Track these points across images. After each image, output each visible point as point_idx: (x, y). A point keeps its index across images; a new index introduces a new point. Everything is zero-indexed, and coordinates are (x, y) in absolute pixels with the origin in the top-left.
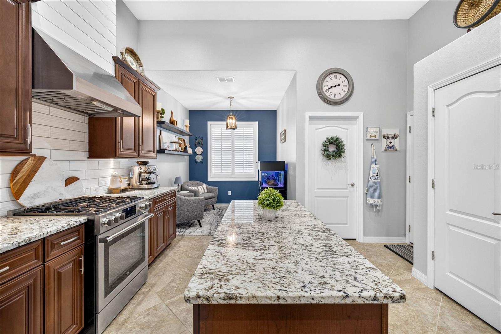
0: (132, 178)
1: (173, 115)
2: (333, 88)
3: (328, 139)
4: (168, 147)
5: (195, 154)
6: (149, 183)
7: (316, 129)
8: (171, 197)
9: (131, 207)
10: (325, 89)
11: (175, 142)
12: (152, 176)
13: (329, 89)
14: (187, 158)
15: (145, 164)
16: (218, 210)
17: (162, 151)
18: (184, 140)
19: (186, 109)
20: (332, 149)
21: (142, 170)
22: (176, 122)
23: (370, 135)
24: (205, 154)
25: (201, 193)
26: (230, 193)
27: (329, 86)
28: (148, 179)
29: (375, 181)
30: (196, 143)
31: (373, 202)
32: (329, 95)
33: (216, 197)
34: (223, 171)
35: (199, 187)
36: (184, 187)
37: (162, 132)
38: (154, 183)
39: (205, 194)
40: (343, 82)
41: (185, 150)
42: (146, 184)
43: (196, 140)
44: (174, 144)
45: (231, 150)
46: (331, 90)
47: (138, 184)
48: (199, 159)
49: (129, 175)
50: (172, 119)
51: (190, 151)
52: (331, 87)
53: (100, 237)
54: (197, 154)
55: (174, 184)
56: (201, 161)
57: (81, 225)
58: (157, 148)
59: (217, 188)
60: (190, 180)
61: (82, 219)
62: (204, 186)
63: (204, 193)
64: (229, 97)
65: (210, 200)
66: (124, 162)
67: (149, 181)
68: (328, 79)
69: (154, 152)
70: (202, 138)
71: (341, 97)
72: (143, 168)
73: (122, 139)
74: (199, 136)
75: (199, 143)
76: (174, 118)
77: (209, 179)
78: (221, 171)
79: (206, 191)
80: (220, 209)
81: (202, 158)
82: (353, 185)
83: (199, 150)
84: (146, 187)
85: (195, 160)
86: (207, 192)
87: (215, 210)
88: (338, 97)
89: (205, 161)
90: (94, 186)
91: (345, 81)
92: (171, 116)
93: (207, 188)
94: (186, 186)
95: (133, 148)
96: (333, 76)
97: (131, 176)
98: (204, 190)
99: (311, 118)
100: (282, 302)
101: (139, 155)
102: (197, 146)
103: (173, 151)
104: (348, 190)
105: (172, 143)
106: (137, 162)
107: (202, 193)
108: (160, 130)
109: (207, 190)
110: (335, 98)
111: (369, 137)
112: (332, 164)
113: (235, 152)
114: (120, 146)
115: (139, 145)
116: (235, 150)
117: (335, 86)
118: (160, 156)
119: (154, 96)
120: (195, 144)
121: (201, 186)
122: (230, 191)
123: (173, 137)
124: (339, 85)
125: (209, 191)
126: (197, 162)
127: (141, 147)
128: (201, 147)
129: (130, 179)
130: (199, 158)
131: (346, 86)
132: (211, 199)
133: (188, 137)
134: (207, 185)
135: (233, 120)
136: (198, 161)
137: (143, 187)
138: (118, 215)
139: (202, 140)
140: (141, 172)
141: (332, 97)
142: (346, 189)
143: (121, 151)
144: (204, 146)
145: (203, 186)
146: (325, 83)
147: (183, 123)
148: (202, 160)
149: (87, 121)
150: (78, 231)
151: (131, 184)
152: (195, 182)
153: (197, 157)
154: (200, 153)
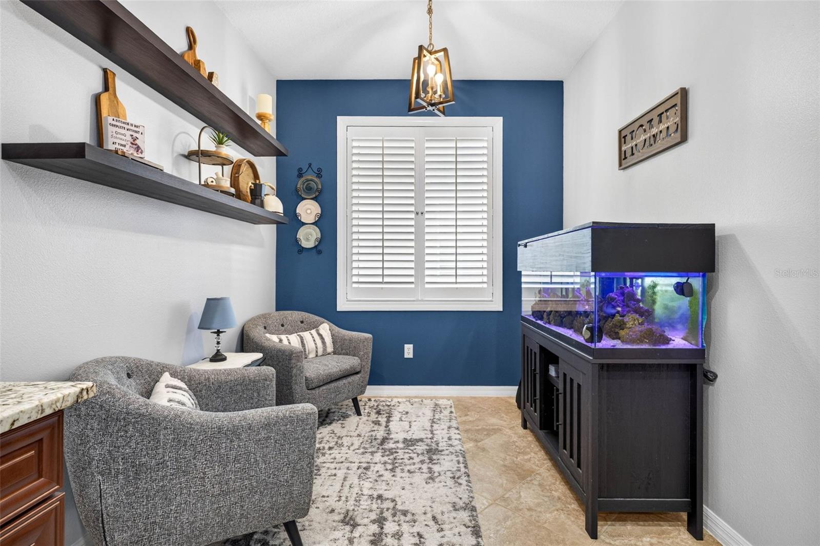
5: (294, 220)
16: (374, 416)
18: (252, 165)
19: (266, 71)
24: (327, 222)
25: (312, 355)
26: (409, 351)
30: (299, 186)
33: (368, 369)
34: (386, 280)
35: (306, 335)
39: (325, 360)
43: (300, 175)
45: (412, 209)
48: (308, 240)
51: (273, 204)
54: (304, 224)
55: (200, 328)
56: (316, 247)
59: (370, 336)
60: (276, 309)
62: (325, 328)
63: (323, 355)
65: (344, 381)
70: (320, 170)
74: (310, 165)
75: (309, 189)
77: (343, 305)
78: (380, 280)
79: (330, 349)
80: (378, 413)
81: (319, 236)
83: (308, 210)
85: (297, 241)
86: (334, 353)
87: (364, 418)
89: (327, 246)
93: (333, 335)
94: (259, 333)
98: (324, 342)
102: (303, 196)
107: (317, 356)
109: (334, 342)
113: (427, 216)
116: (427, 209)
120: (297, 190)
121: (314, 332)
122: (411, 346)
125: (341, 348)
126: (302, 250)
128: (315, 199)
130: (308, 237)
132: (350, 379)
134: (334, 327)
136: (305, 245)
139: (319, 175)
144: (326, 196)
145: (321, 332)
148: (320, 241)
152: (295, 316)
153: (302, 234)
154: (311, 219)
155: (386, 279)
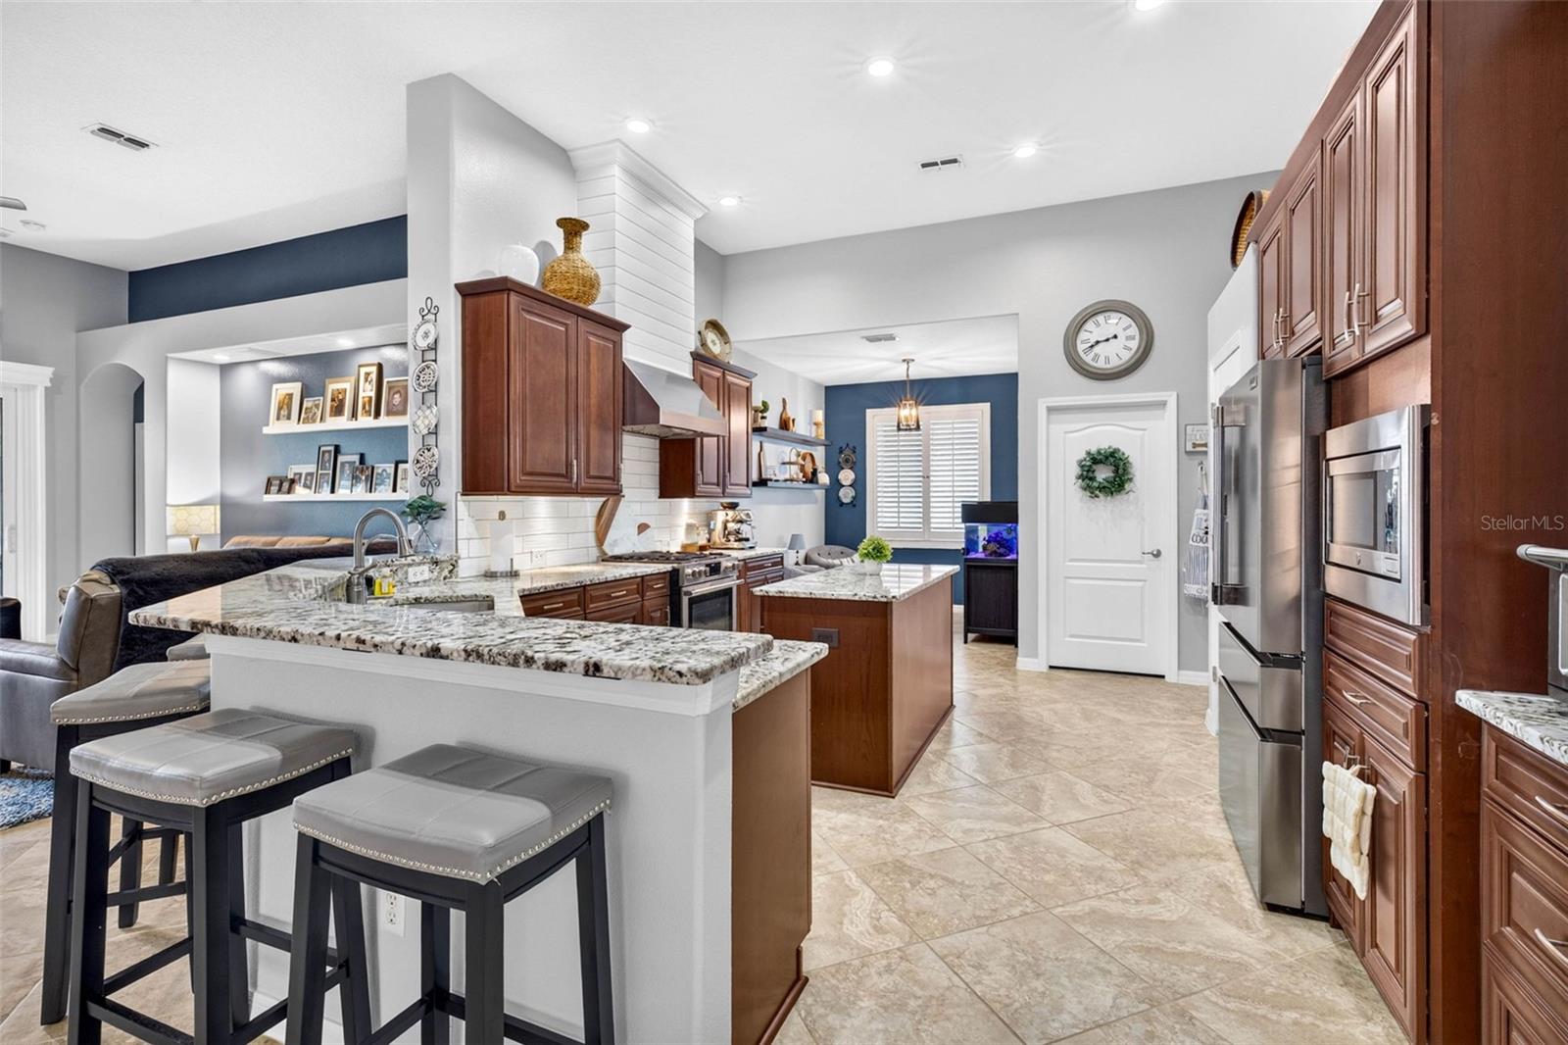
0: (714, 530)
1: (788, 407)
2: (1100, 345)
3: (1089, 453)
4: (775, 475)
5: (837, 484)
6: (740, 540)
7: (1066, 433)
8: (774, 564)
9: (716, 564)
10: (1081, 347)
11: (790, 463)
12: (744, 528)
13: (1092, 346)
14: (820, 494)
15: (733, 506)
17: (762, 482)
18: (811, 455)
19: (818, 385)
20: (1103, 474)
21: (729, 518)
22: (793, 420)
23: (1194, 444)
24: (859, 485)
27: (1093, 341)
28: (738, 532)
29: (1201, 544)
30: (841, 460)
31: (1195, 593)
32: (1093, 360)
36: (810, 559)
37: (765, 445)
38: (747, 540)
40: (1125, 329)
41: (812, 479)
42: (736, 541)
43: (841, 452)
44: (788, 466)
45: (921, 474)
46: (1097, 349)
47: (723, 540)
48: (846, 497)
49: (709, 525)
50: (784, 416)
51: (824, 478)
52: (1098, 342)
53: (684, 589)
54: (843, 486)
56: (852, 502)
57: (668, 572)
58: (755, 477)
60: (826, 544)
61: (668, 567)
64: (904, 360)
66: (703, 504)
67: (740, 536)
68: (1090, 325)
69: (747, 486)
70: (854, 448)
71: (1121, 362)
72: (731, 513)
73: (702, 469)
74: (848, 445)
75: (847, 461)
76: (791, 414)
78: (897, 525)
81: (854, 494)
82: (1158, 555)
83: (847, 476)
84: (736, 545)
85: (839, 498)
88: (1115, 363)
89: (859, 501)
90: (666, 538)
91: (1130, 326)
92: (781, 410)
94: (815, 556)
95: (716, 481)
96: (1100, 318)
97: (712, 527)
99: (1050, 410)
100: (813, 596)
101: (723, 493)
102: (843, 467)
103: (786, 480)
104: (1144, 566)
105: (784, 463)
106: (722, 504)
108: (761, 443)
110: (1109, 366)
111: (1189, 448)
112: (1104, 505)
113: (932, 478)
114: (699, 479)
115: (724, 476)
116: (932, 474)
117: (1107, 340)
118: (757, 492)
119: (747, 389)
120: (839, 463)
123: (789, 452)
124: (1115, 337)
126: (842, 504)
127: (728, 479)
128: (851, 468)
129: (710, 532)
130: (846, 495)
131: (1132, 338)
133: (823, 447)
135: (911, 409)
136: (846, 500)
137: (730, 545)
138: (703, 568)
139: (854, 452)
140: (727, 521)
141: (1101, 364)
142: (1140, 562)
143: (700, 488)
144: (859, 466)
146: (1083, 335)
147: (809, 418)
148: (854, 498)
149: (658, 446)
150: (664, 579)
151: (713, 539)
152: (838, 548)
153: (842, 493)
154: (848, 483)
155: (901, 525)
